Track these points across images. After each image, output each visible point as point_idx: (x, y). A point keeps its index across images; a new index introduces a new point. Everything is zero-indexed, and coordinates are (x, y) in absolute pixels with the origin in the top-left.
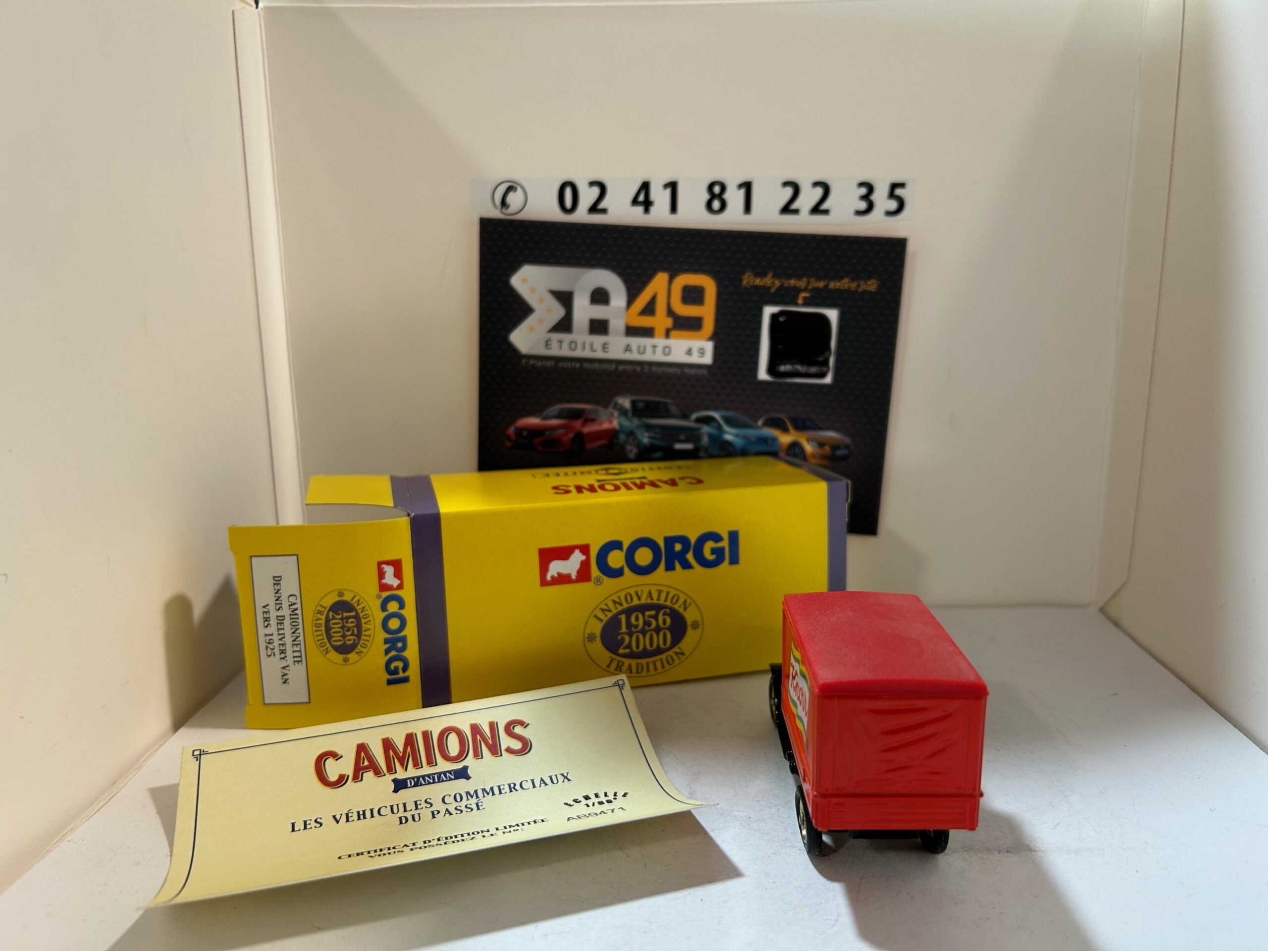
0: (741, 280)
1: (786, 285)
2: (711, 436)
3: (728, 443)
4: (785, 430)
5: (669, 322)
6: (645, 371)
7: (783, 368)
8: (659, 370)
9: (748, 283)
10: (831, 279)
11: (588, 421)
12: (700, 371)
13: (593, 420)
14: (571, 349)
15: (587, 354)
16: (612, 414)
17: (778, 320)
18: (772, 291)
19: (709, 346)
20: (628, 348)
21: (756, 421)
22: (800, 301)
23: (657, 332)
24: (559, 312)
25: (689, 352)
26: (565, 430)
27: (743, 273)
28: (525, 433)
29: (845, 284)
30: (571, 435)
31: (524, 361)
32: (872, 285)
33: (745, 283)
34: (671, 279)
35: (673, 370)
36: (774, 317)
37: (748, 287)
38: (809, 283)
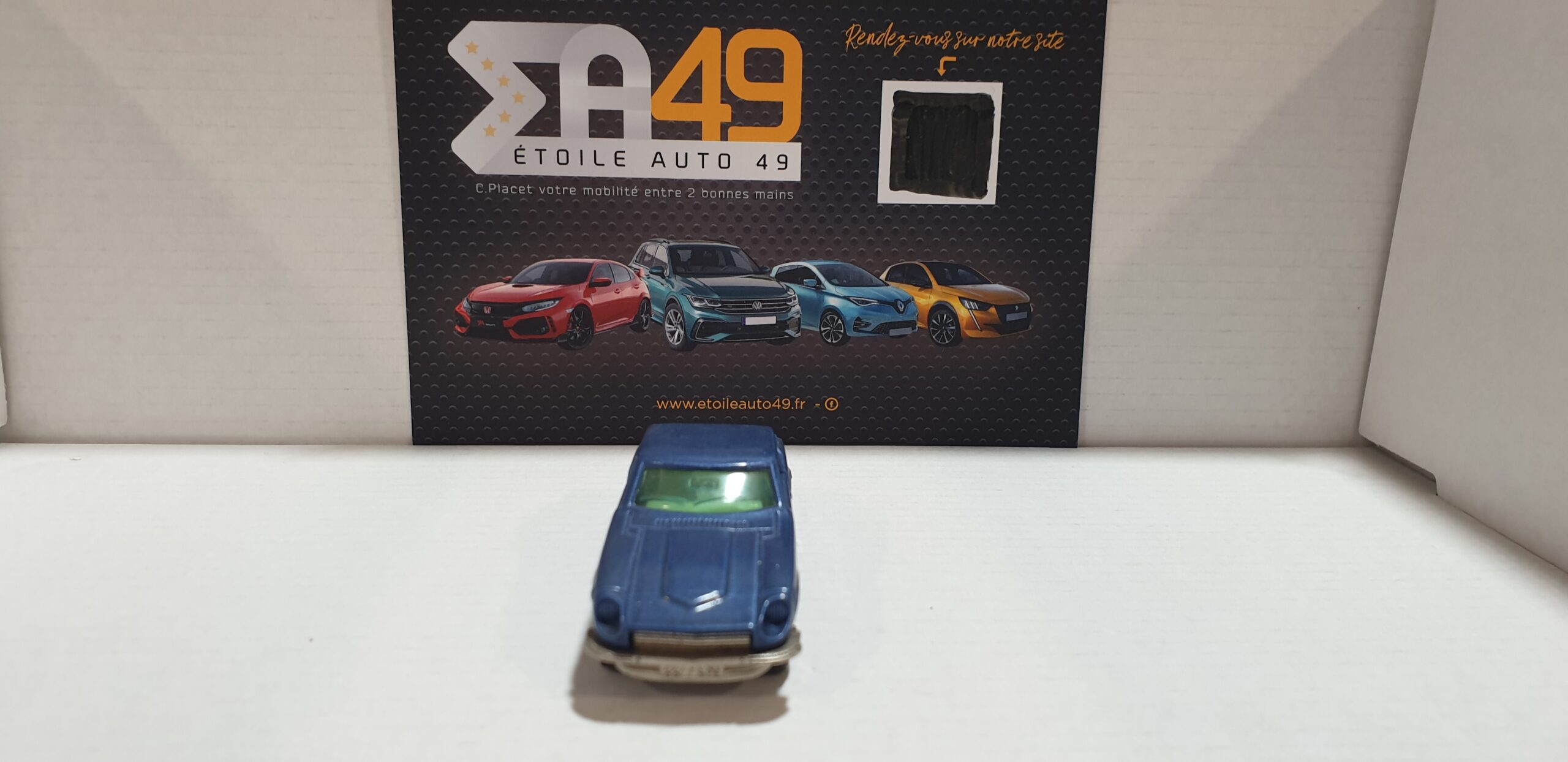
0: (847, 39)
1: (917, 43)
2: (802, 301)
3: (833, 310)
4: (926, 286)
5: (726, 113)
6: (689, 196)
8: (714, 194)
9: (855, 41)
10: (991, 33)
11: (593, 286)
12: (782, 194)
13: (607, 283)
14: (559, 162)
15: (588, 170)
16: (639, 275)
17: (907, 106)
18: (895, 54)
19: (795, 151)
20: (658, 159)
21: (878, 276)
22: (941, 71)
23: (705, 130)
24: (537, 100)
25: (762, 163)
26: (557, 302)
27: (848, 25)
28: (487, 311)
29: (1012, 39)
30: (570, 310)
31: (479, 186)
32: (1054, 41)
33: (850, 40)
34: (726, 38)
35: (736, 194)
36: (899, 99)
37: (855, 48)
38: (954, 40)
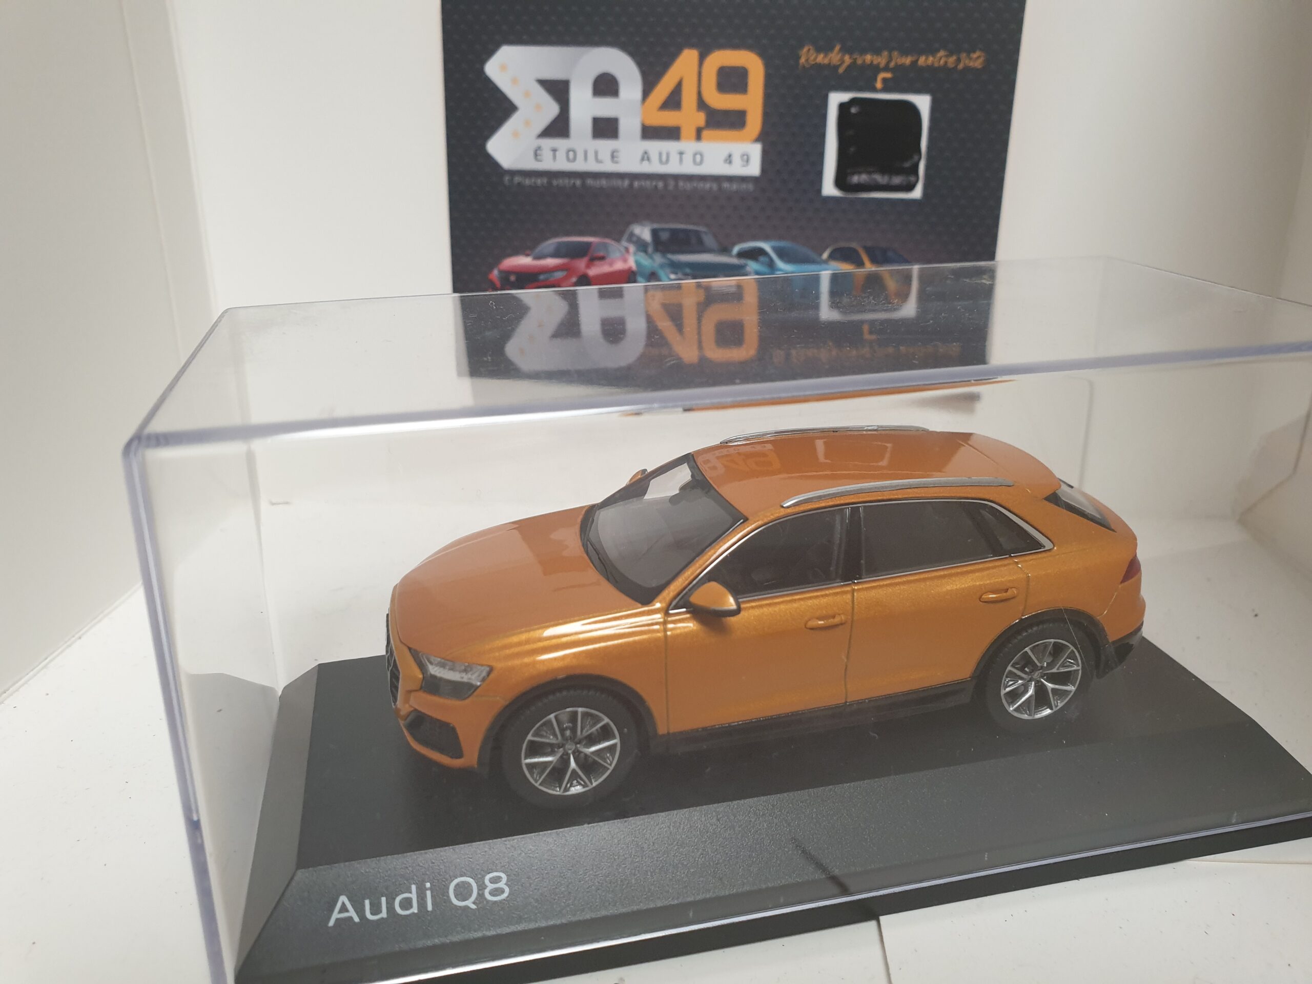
0: (799, 58)
1: (859, 62)
4: (860, 262)
5: (700, 118)
6: (670, 187)
7: (855, 179)
8: (688, 186)
9: (807, 60)
10: (921, 52)
11: (592, 260)
12: (744, 186)
13: (602, 258)
14: (568, 159)
15: (591, 166)
17: (850, 113)
18: (841, 70)
19: (756, 151)
20: (645, 157)
21: (821, 255)
22: (879, 85)
23: (684, 132)
24: (552, 109)
25: (729, 159)
26: (566, 272)
27: (802, 47)
29: (940, 59)
30: (574, 279)
31: (507, 179)
32: (976, 60)
33: (802, 60)
34: (702, 58)
35: (708, 186)
36: (843, 107)
37: (807, 66)
38: (890, 59)
